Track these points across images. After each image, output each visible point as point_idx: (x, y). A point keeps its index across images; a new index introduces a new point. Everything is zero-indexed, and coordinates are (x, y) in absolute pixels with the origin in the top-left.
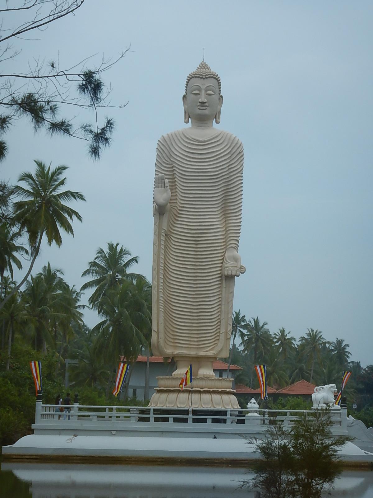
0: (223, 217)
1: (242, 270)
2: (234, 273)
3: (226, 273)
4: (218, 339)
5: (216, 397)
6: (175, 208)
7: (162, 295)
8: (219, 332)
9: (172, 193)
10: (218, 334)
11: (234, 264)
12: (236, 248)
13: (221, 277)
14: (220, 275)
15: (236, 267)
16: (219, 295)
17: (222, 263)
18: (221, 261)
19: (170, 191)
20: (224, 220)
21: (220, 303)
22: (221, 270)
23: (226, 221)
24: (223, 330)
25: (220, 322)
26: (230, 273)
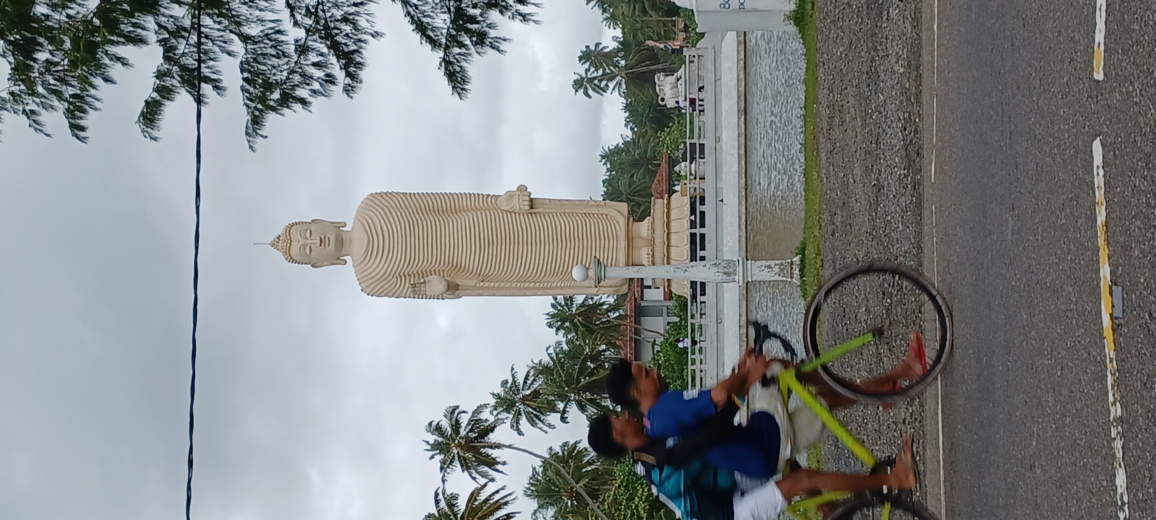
0: (459, 213)
1: (522, 189)
2: (527, 198)
3: (528, 208)
4: (606, 215)
5: (673, 215)
6: (449, 272)
7: (555, 283)
8: (597, 215)
9: (431, 275)
10: (600, 216)
11: (516, 198)
12: (497, 197)
13: (531, 214)
14: (529, 215)
15: (519, 196)
16: (553, 216)
17: (515, 213)
18: (513, 214)
19: (430, 277)
20: (464, 213)
21: (562, 214)
22: (523, 214)
23: (464, 211)
24: (595, 211)
25: (585, 214)
26: (527, 203)
